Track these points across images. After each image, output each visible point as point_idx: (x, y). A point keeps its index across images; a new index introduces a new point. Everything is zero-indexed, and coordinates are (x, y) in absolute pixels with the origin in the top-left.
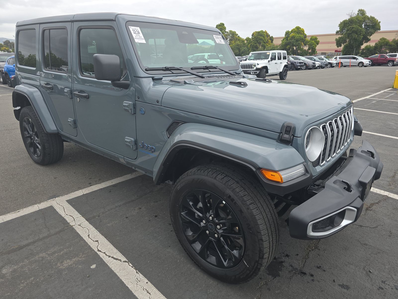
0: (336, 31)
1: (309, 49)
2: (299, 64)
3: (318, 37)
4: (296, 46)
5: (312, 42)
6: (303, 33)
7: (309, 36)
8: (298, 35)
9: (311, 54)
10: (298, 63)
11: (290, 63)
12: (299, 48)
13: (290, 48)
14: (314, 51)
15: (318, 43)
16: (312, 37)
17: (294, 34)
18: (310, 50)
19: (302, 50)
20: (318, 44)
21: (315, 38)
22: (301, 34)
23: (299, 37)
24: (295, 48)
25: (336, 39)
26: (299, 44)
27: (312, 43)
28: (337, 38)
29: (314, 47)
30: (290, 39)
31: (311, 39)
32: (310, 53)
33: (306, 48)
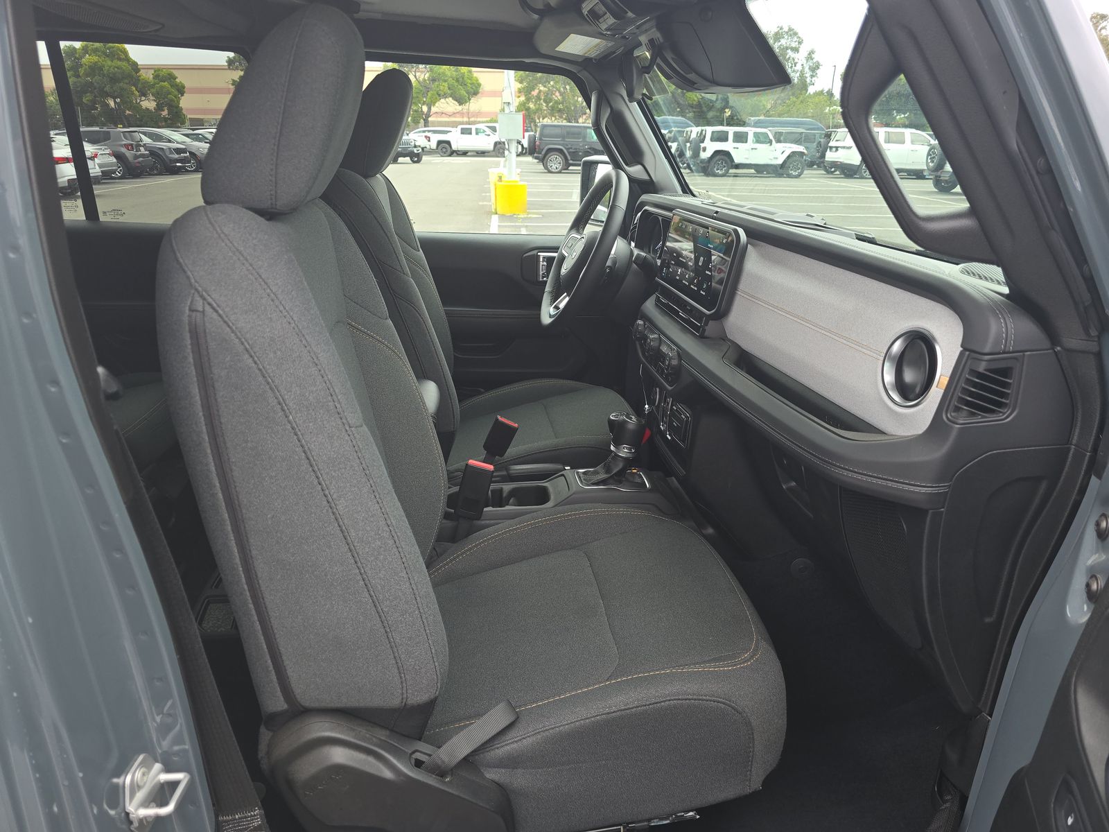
0: (227, 58)
1: (159, 107)
2: (176, 156)
3: (176, 73)
4: (114, 98)
5: (162, 87)
6: (124, 57)
7: (148, 68)
8: (109, 63)
9: (169, 122)
10: (172, 153)
11: (147, 152)
12: (126, 102)
13: (94, 102)
14: (176, 112)
15: (181, 90)
16: (159, 70)
17: (95, 58)
18: (164, 111)
19: (137, 108)
20: (182, 95)
21: (169, 74)
22: (120, 59)
23: (118, 68)
24: (112, 104)
25: (233, 80)
26: (122, 89)
27: (164, 90)
28: (236, 78)
29: (172, 100)
30: (87, 75)
31: (156, 77)
32: (165, 119)
33: (149, 104)
